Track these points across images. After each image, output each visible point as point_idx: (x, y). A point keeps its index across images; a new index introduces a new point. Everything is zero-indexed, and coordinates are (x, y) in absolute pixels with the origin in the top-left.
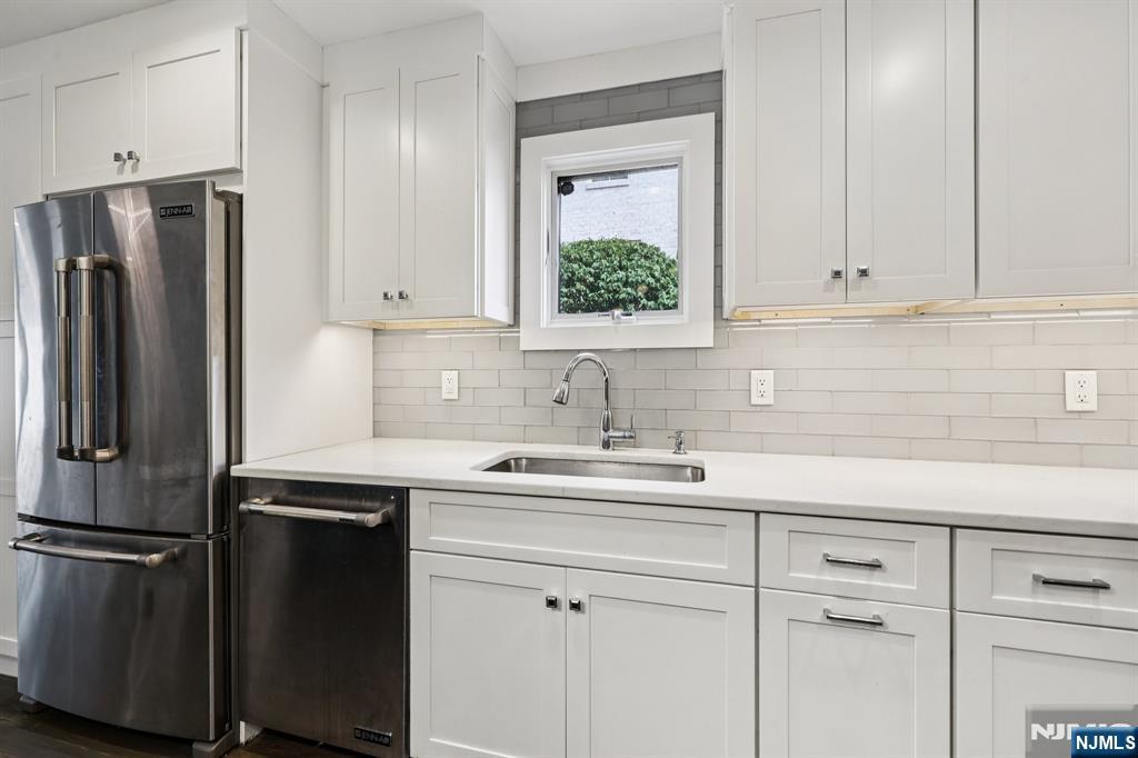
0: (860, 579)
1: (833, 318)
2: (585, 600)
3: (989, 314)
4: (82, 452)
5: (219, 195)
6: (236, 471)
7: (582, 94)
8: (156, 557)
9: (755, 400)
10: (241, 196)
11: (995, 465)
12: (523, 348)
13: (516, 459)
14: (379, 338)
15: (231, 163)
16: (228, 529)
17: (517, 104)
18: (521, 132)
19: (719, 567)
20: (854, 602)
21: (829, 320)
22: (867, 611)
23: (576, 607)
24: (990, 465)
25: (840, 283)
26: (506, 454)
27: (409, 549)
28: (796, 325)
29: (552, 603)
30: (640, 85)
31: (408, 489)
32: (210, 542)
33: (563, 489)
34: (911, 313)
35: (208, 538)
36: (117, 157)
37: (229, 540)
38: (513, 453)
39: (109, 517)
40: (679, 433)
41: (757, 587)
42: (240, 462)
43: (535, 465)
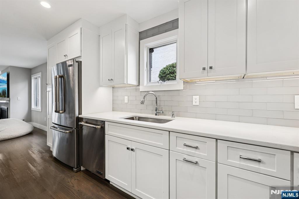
0: (193, 151)
1: (216, 81)
2: (135, 149)
3: (266, 77)
4: (58, 111)
5: (77, 62)
6: (80, 116)
7: (153, 28)
8: (68, 131)
9: (194, 104)
10: (81, 61)
11: (268, 125)
12: (140, 91)
13: (135, 117)
14: (114, 89)
15: (79, 55)
16: (79, 127)
17: (139, 32)
18: (140, 39)
19: (161, 144)
20: (191, 157)
21: (215, 81)
22: (194, 160)
23: (132, 150)
24: (266, 125)
25: (206, 71)
26: (133, 116)
27: (105, 134)
28: (205, 83)
29: (128, 149)
30: (166, 23)
31: (105, 121)
32: (75, 130)
33: (130, 123)
34: (239, 78)
35: (75, 129)
36: (64, 56)
37: (79, 129)
38: (135, 115)
39: (63, 124)
40: (173, 112)
41: (169, 150)
42: (81, 114)
43: (140, 119)
